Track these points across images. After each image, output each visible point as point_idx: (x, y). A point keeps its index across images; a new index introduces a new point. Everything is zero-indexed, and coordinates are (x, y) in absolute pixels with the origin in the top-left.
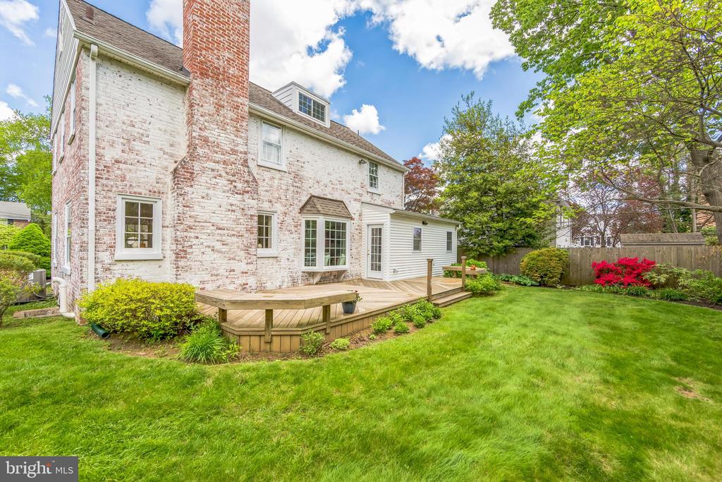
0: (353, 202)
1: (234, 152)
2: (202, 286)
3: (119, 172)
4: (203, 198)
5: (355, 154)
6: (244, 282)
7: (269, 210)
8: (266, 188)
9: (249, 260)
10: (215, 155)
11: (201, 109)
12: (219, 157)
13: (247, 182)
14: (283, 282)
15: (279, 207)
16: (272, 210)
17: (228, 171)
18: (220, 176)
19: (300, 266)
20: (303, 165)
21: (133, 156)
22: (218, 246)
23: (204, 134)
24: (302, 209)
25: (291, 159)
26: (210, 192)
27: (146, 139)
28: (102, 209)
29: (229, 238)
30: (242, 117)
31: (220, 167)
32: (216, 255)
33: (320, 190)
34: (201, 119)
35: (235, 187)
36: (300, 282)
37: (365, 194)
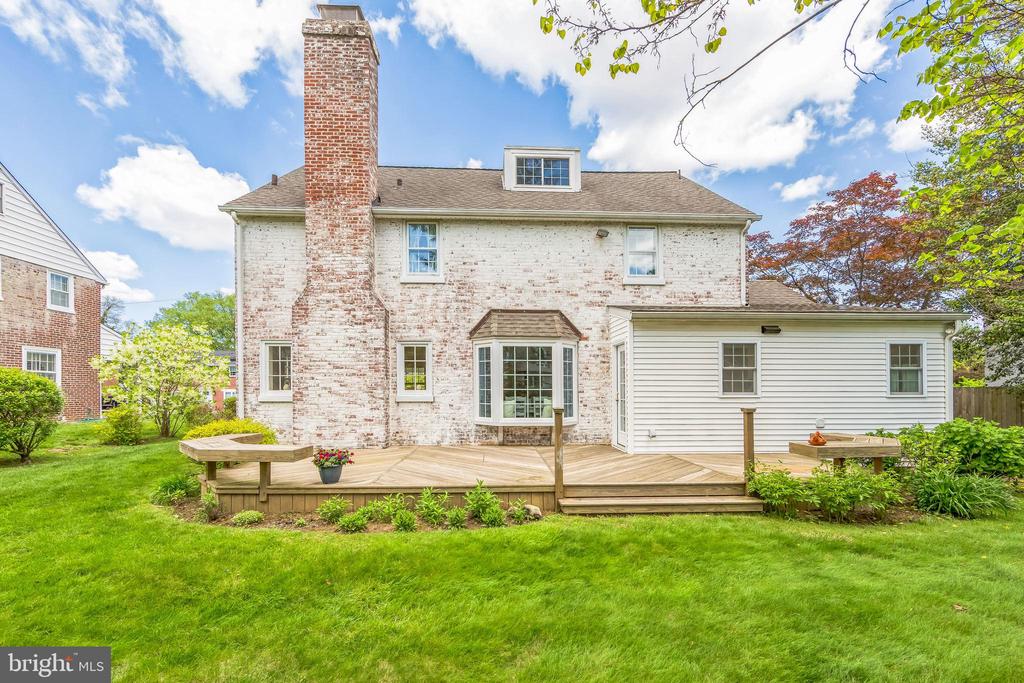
0: (583, 308)
1: (352, 275)
2: (318, 432)
3: (261, 320)
4: (318, 334)
5: (586, 223)
6: (368, 431)
7: (419, 339)
8: (414, 311)
9: (374, 405)
10: (331, 284)
11: (314, 237)
12: (335, 285)
13: (369, 308)
14: (443, 437)
15: (434, 334)
16: (423, 338)
17: (345, 298)
18: (337, 306)
19: (472, 417)
20: (474, 267)
21: (271, 302)
22: (336, 387)
23: (317, 263)
24: (472, 333)
25: (453, 263)
26: (326, 327)
27: (282, 283)
28: (250, 356)
29: (347, 377)
30: (361, 230)
31: (335, 296)
32: (333, 398)
33: (509, 300)
34: (315, 247)
35: (354, 316)
36: (472, 439)
37: (618, 291)
